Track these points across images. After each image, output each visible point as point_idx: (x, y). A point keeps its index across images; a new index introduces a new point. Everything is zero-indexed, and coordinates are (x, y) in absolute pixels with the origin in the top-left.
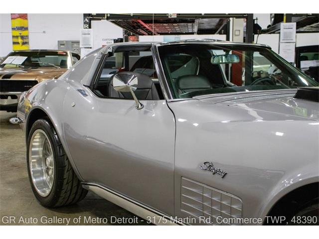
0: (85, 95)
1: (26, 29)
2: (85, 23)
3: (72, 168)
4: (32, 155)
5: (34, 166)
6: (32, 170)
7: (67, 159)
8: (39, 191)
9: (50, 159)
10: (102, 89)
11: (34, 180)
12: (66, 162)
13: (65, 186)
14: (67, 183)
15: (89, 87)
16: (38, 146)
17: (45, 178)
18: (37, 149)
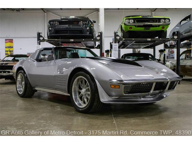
0: (34, 62)
1: (12, 47)
2: (38, 43)
3: (30, 84)
4: (18, 81)
5: (18, 85)
6: (17, 86)
7: (29, 81)
8: (19, 93)
9: (23, 83)
10: (39, 60)
11: (18, 89)
12: (28, 82)
13: (28, 90)
14: (28, 88)
15: (36, 60)
16: (20, 79)
17: (21, 89)
18: (19, 80)
